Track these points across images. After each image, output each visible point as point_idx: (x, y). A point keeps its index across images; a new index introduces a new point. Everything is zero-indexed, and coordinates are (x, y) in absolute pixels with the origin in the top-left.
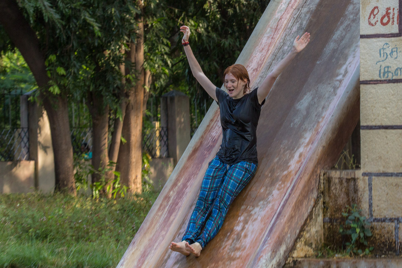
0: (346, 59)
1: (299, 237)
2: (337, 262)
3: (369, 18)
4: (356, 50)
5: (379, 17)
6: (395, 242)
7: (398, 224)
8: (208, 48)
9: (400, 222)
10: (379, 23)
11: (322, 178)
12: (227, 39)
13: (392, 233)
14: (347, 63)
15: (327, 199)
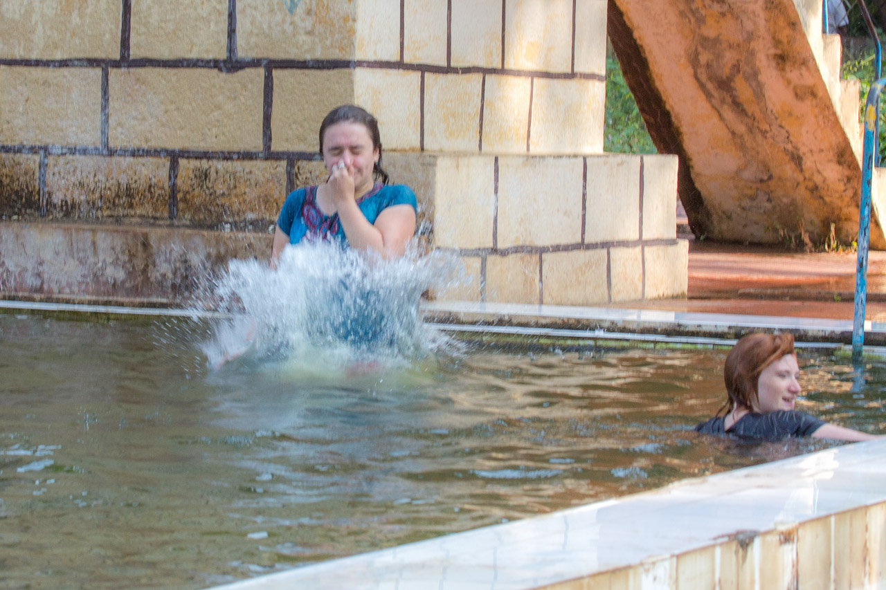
6: (39, 193)
7: (45, 157)
9: (49, 154)
13: (34, 174)
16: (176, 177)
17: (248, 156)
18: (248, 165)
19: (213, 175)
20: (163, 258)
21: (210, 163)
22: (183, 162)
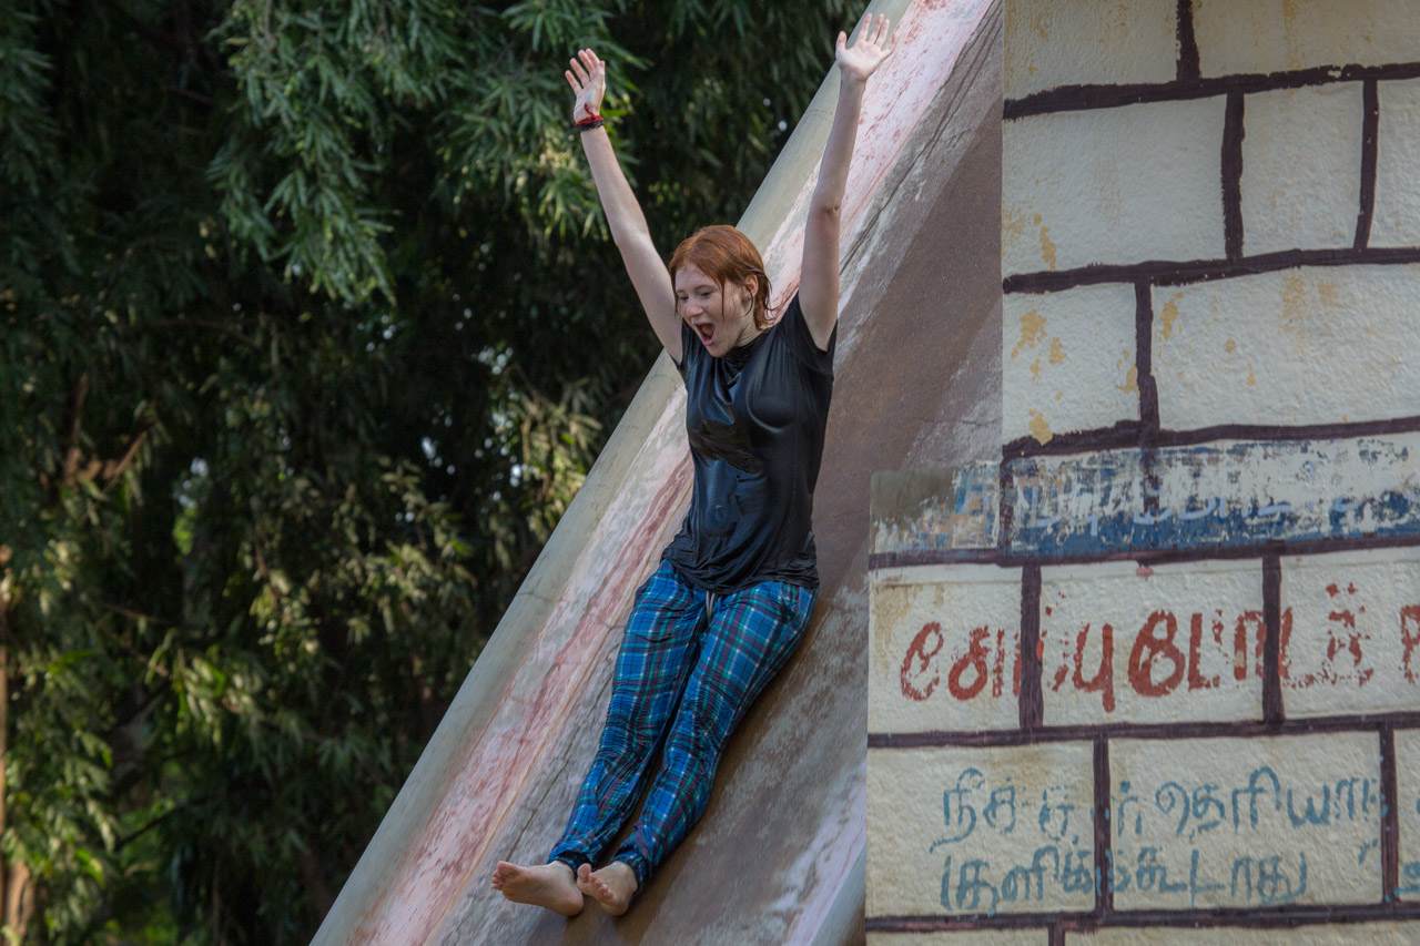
0: (811, 828)
3: (905, 669)
4: (851, 795)
5: (943, 664)
8: (267, 772)
10: (943, 690)
12: (343, 738)
14: (817, 844)
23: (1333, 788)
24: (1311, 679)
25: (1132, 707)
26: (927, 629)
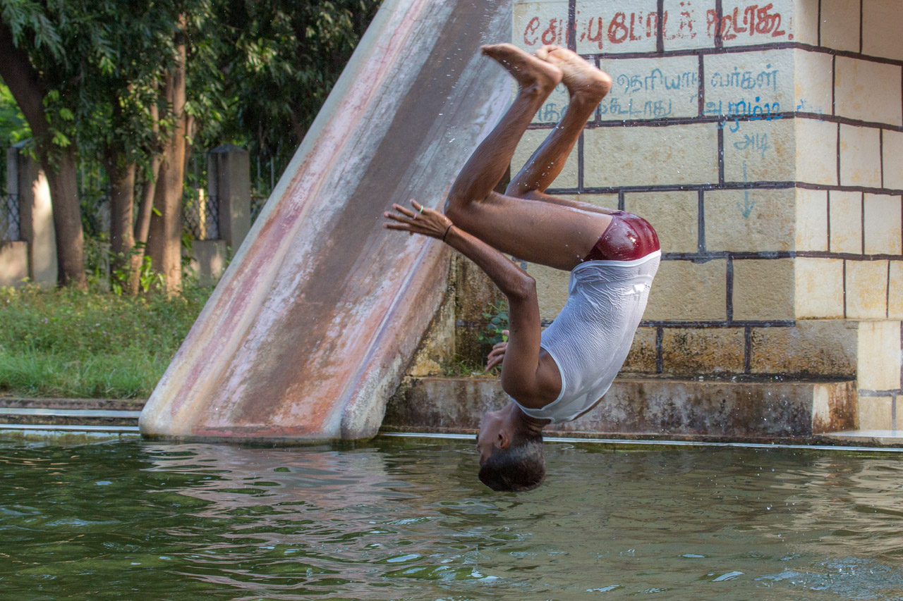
0: (489, 93)
1: (421, 346)
2: (476, 383)
3: (525, 34)
4: (505, 81)
5: (539, 33)
8: (278, 83)
10: (539, 41)
11: (453, 263)
12: (305, 71)
14: (492, 99)
15: (461, 294)
16: (661, 342)
17: (715, 325)
18: (715, 331)
19: (689, 340)
20: (654, 402)
21: (687, 331)
22: (666, 330)
23: (681, 76)
24: (674, 37)
25: (609, 48)
26: (534, 20)
